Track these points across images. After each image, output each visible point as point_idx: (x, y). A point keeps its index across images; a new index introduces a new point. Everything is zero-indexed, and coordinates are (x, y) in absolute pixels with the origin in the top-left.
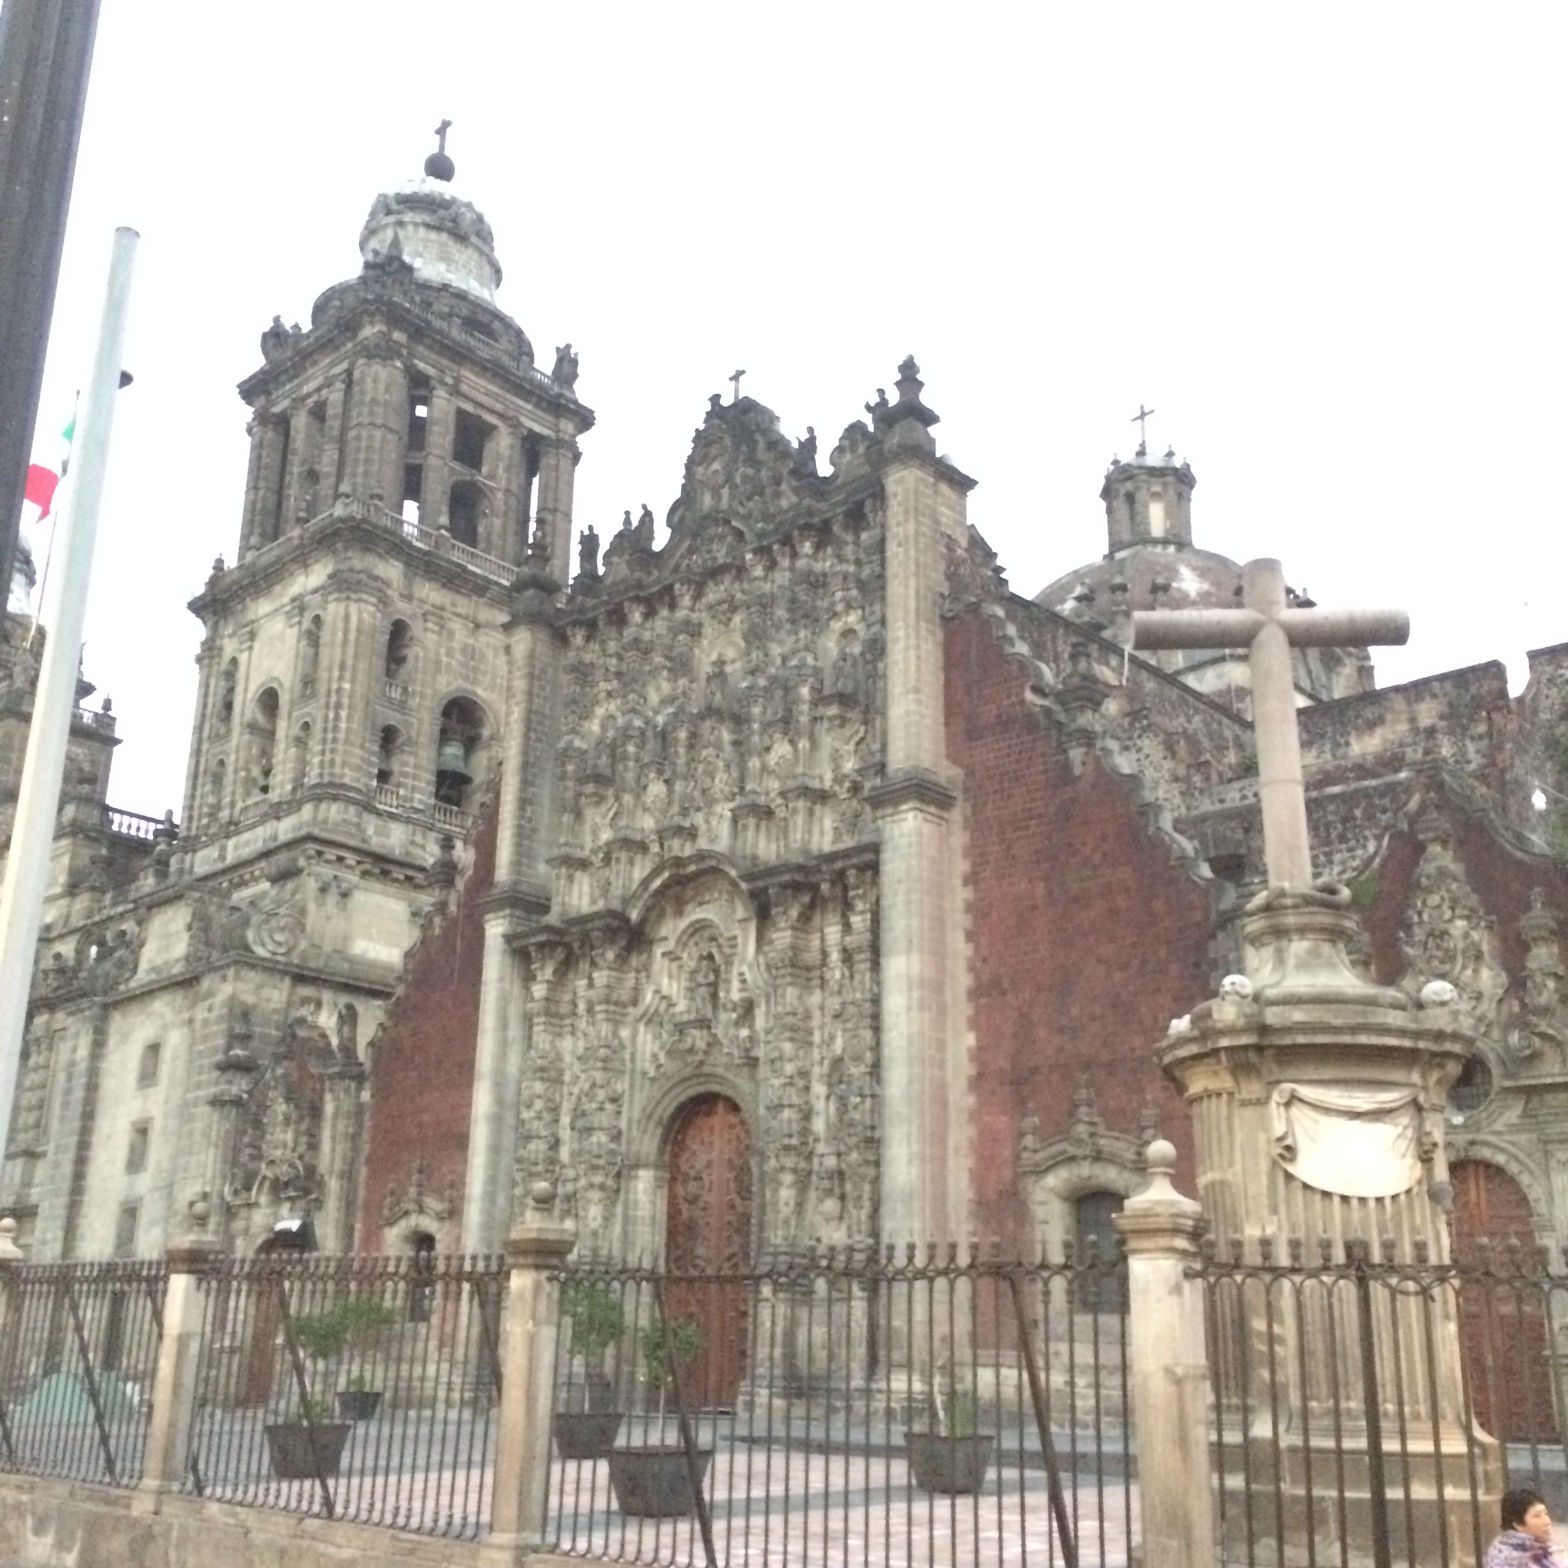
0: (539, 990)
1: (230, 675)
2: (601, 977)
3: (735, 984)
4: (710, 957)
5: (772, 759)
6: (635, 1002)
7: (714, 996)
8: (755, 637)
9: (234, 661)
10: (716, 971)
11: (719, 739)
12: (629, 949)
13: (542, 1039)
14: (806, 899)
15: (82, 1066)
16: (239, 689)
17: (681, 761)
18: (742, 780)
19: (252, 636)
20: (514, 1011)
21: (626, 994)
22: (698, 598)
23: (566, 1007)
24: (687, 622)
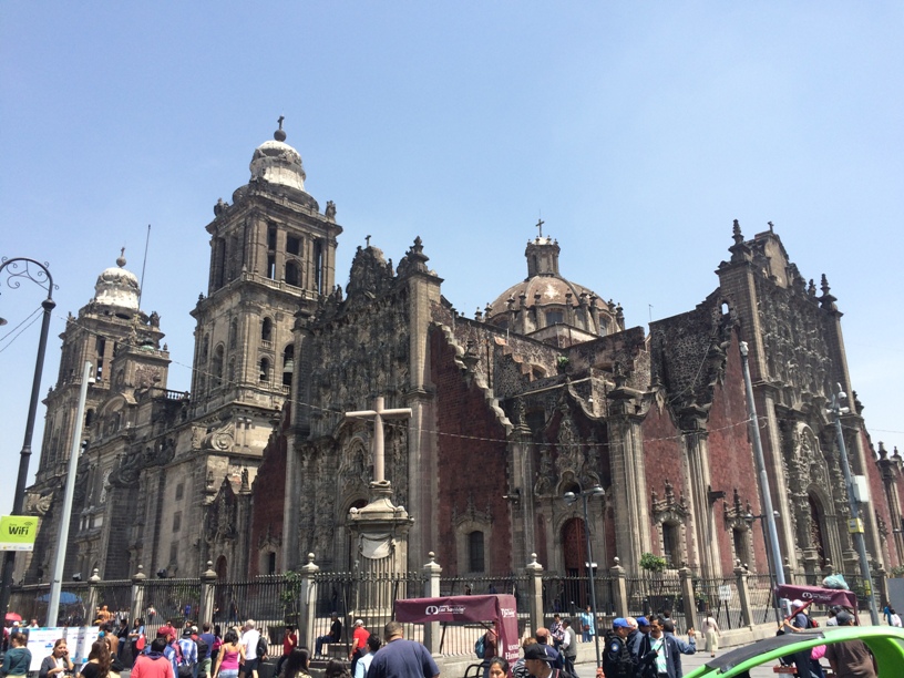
0: (306, 463)
1: (206, 339)
2: (325, 458)
3: (368, 460)
4: (360, 451)
5: (379, 379)
6: (338, 467)
7: (362, 464)
8: (374, 335)
9: (207, 334)
10: (363, 455)
11: (363, 372)
12: (335, 449)
13: (307, 481)
15: (157, 493)
16: (209, 345)
17: (351, 380)
18: (369, 387)
19: (214, 324)
20: (297, 471)
21: (334, 465)
22: (356, 320)
23: (315, 469)
24: (352, 328)
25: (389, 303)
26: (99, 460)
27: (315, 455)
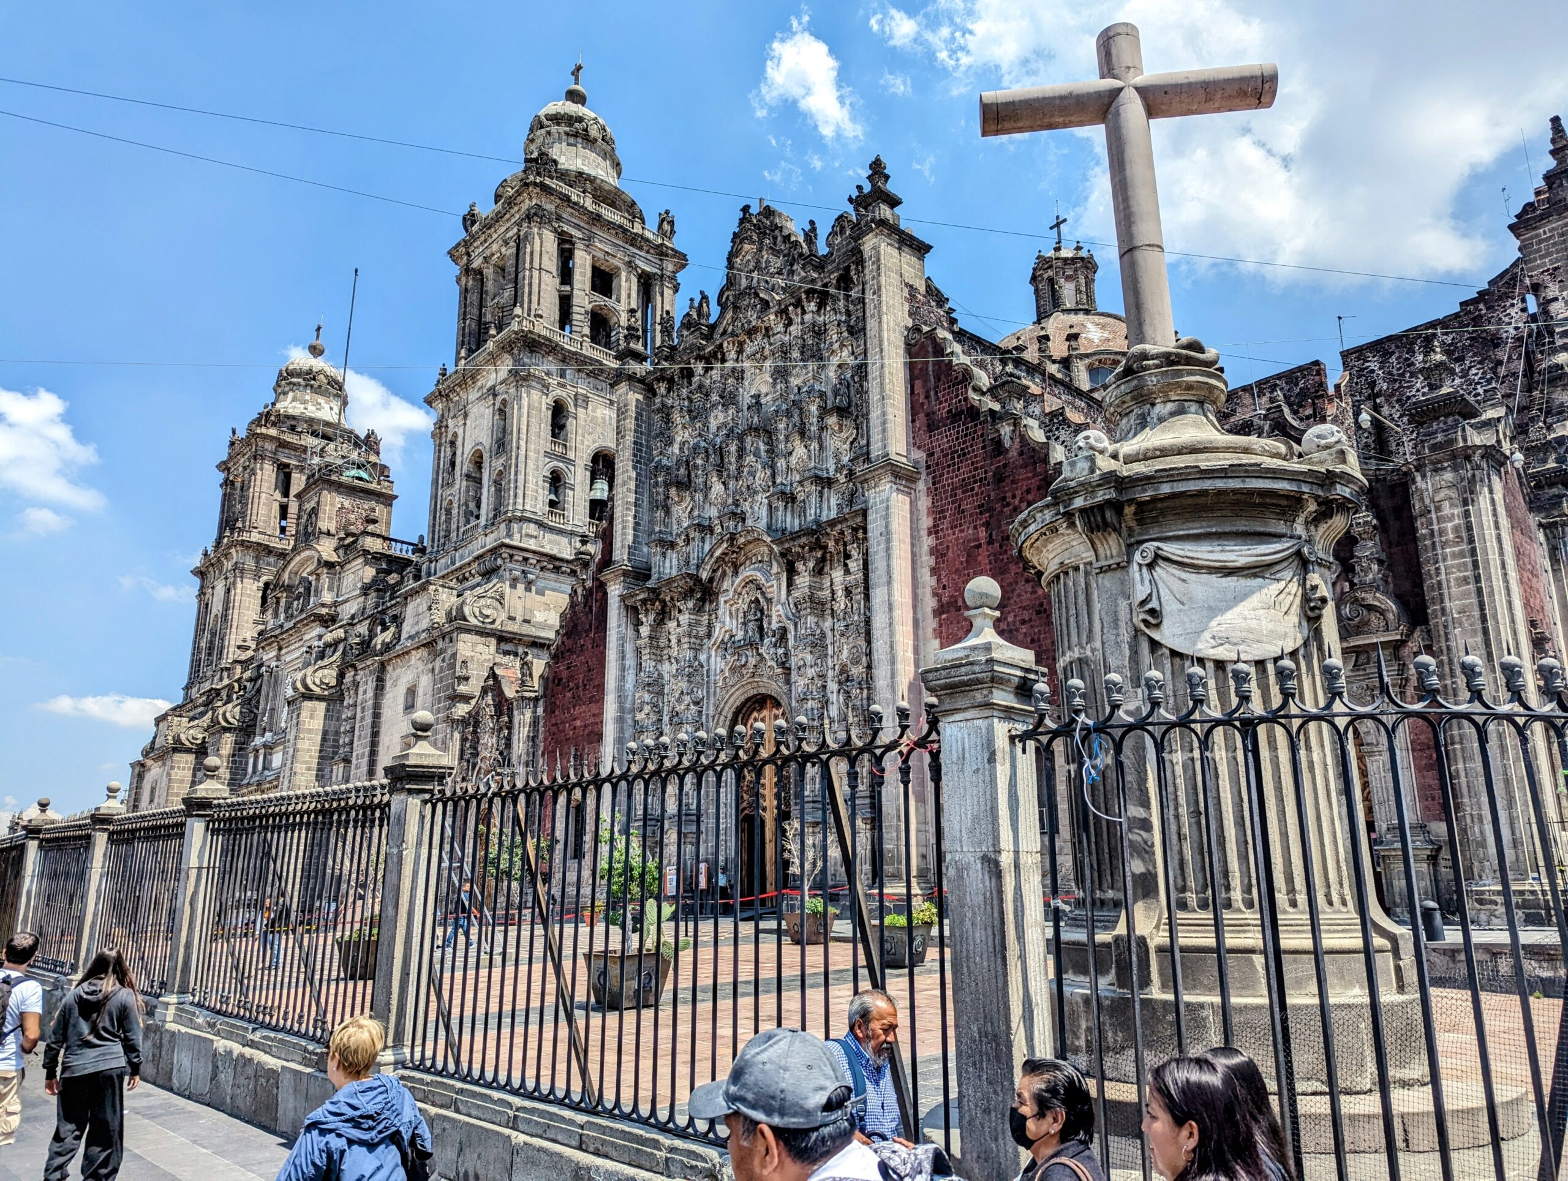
0: (645, 631)
1: (453, 443)
2: (685, 618)
3: (775, 619)
4: (757, 600)
5: (793, 460)
6: (709, 635)
7: (761, 628)
8: (781, 374)
9: (455, 435)
10: (762, 611)
11: (758, 448)
12: (703, 600)
13: (648, 664)
14: (819, 554)
15: (370, 703)
16: (459, 452)
17: (733, 467)
18: (773, 476)
19: (466, 415)
20: (629, 648)
21: (702, 630)
22: (740, 352)
23: (663, 642)
24: (734, 370)
25: (812, 306)
26: (278, 658)
27: (663, 616)
